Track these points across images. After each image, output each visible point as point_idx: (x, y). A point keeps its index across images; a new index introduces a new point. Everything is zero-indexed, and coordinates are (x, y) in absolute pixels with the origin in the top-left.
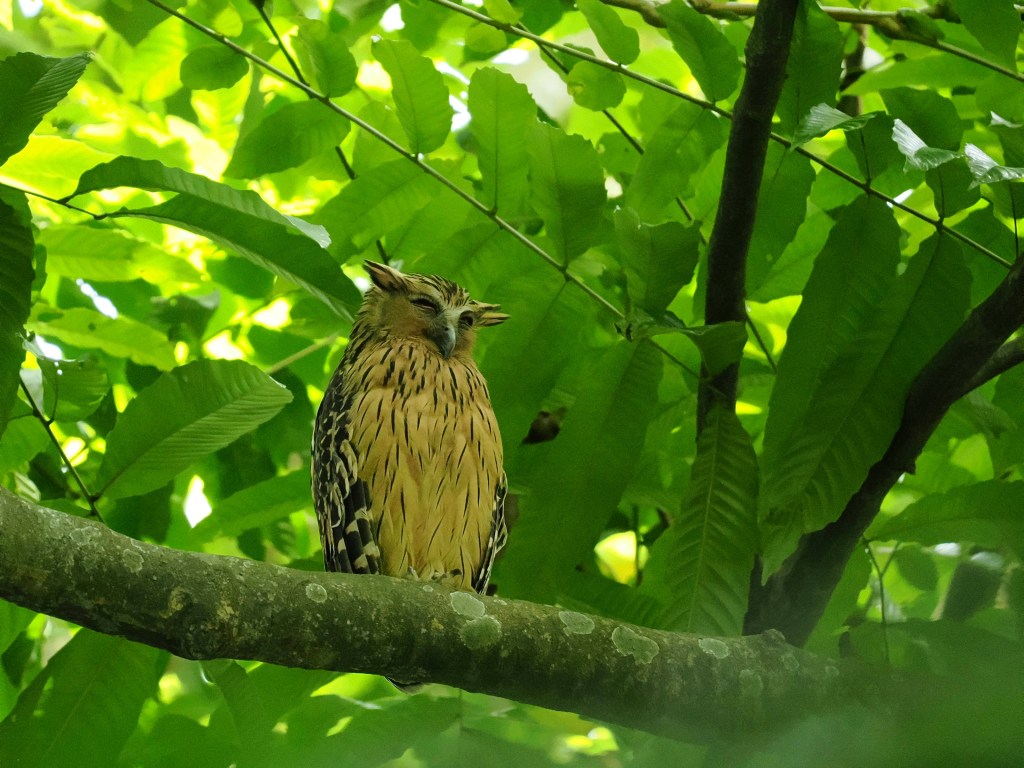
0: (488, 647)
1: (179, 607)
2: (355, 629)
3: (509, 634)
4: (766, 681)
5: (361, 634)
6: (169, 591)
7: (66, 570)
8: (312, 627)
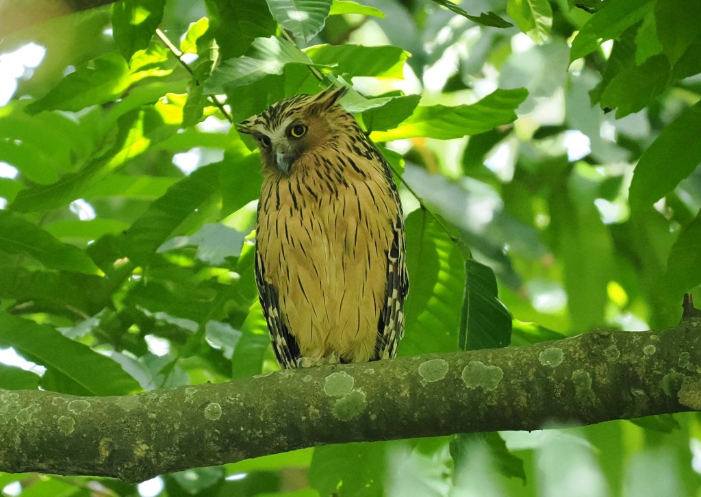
0: (358, 416)
1: (107, 454)
2: (249, 432)
3: (373, 401)
4: (593, 376)
5: (255, 434)
6: (98, 443)
7: (16, 448)
8: (214, 441)
